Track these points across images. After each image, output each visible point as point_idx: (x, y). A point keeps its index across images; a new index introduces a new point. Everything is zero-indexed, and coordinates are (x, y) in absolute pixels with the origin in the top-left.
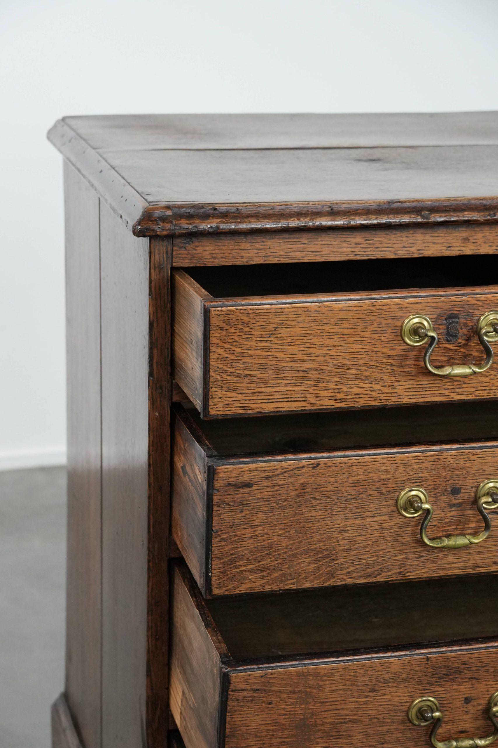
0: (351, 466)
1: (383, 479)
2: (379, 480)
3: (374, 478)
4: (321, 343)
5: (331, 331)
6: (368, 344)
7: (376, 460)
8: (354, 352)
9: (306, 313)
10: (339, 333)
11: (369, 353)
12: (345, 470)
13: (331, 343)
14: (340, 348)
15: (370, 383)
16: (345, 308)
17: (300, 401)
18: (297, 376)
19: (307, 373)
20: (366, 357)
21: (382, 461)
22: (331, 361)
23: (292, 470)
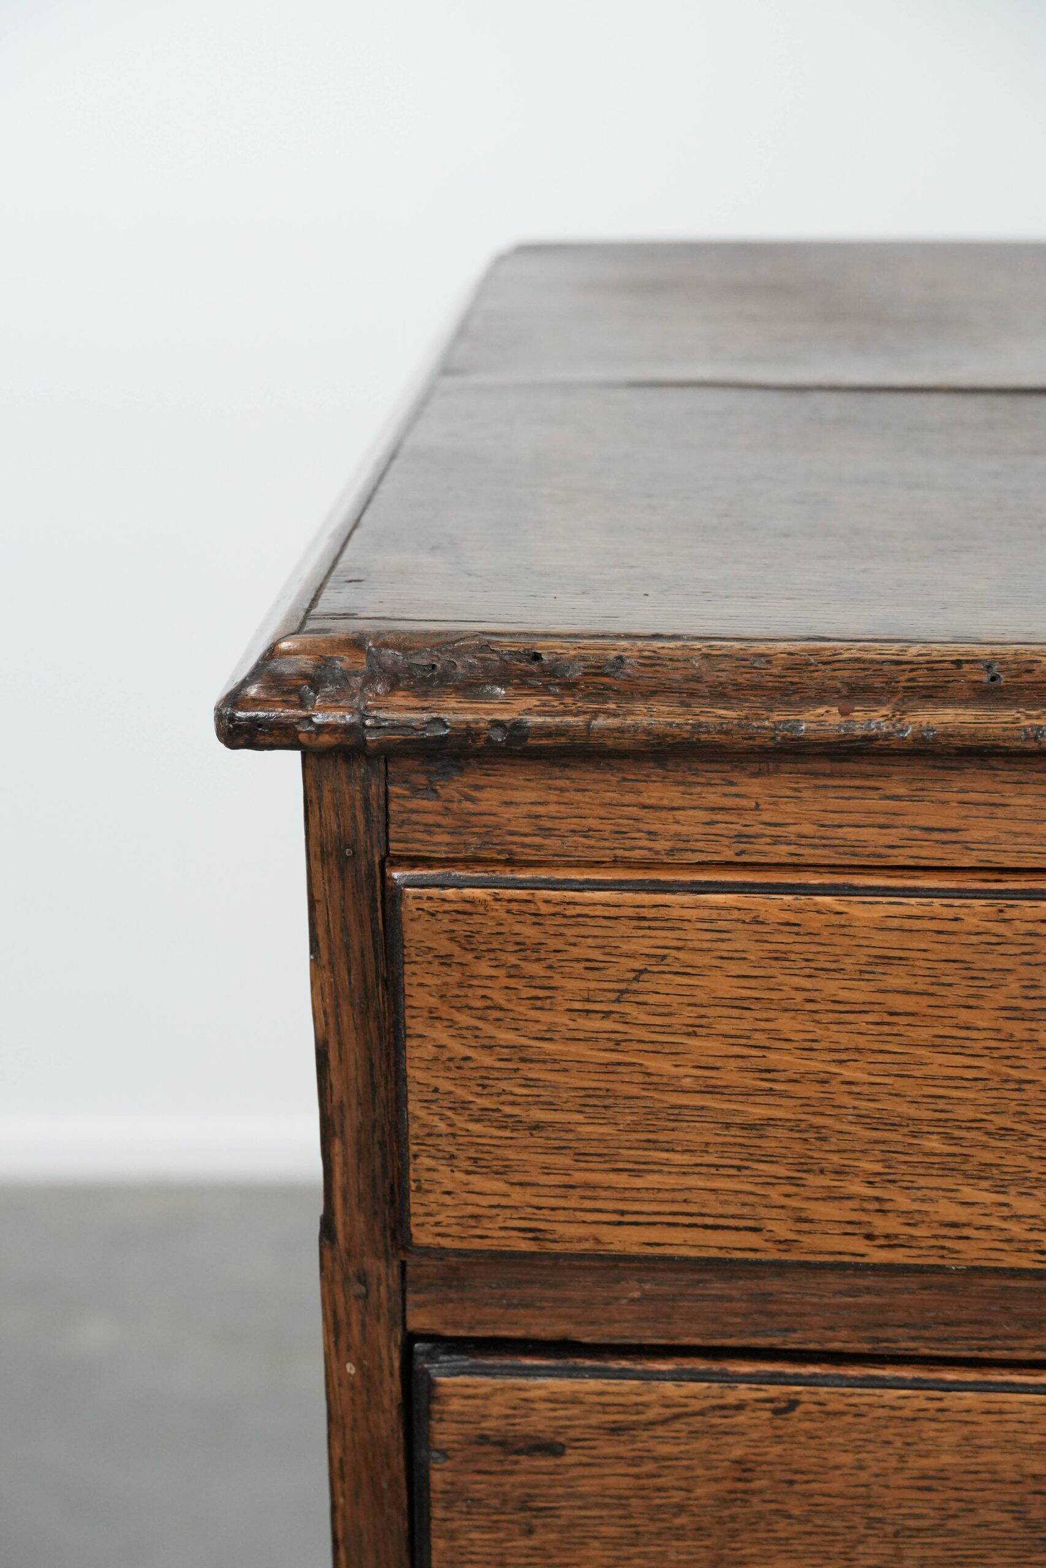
0: (914, 1419)
1: (1034, 1476)
2: (1018, 1478)
3: (998, 1468)
4: (809, 1036)
5: (844, 995)
6: (986, 1052)
7: (1007, 1407)
8: (933, 1078)
9: (746, 926)
10: (876, 1007)
11: (991, 1084)
12: (891, 1431)
13: (845, 1040)
14: (881, 1058)
15: (1000, 1188)
16: (895, 923)
17: (737, 1229)
18: (723, 1144)
19: (761, 1137)
20: (983, 1098)
21: (1029, 1414)
22: (847, 1100)
23: (702, 1413)
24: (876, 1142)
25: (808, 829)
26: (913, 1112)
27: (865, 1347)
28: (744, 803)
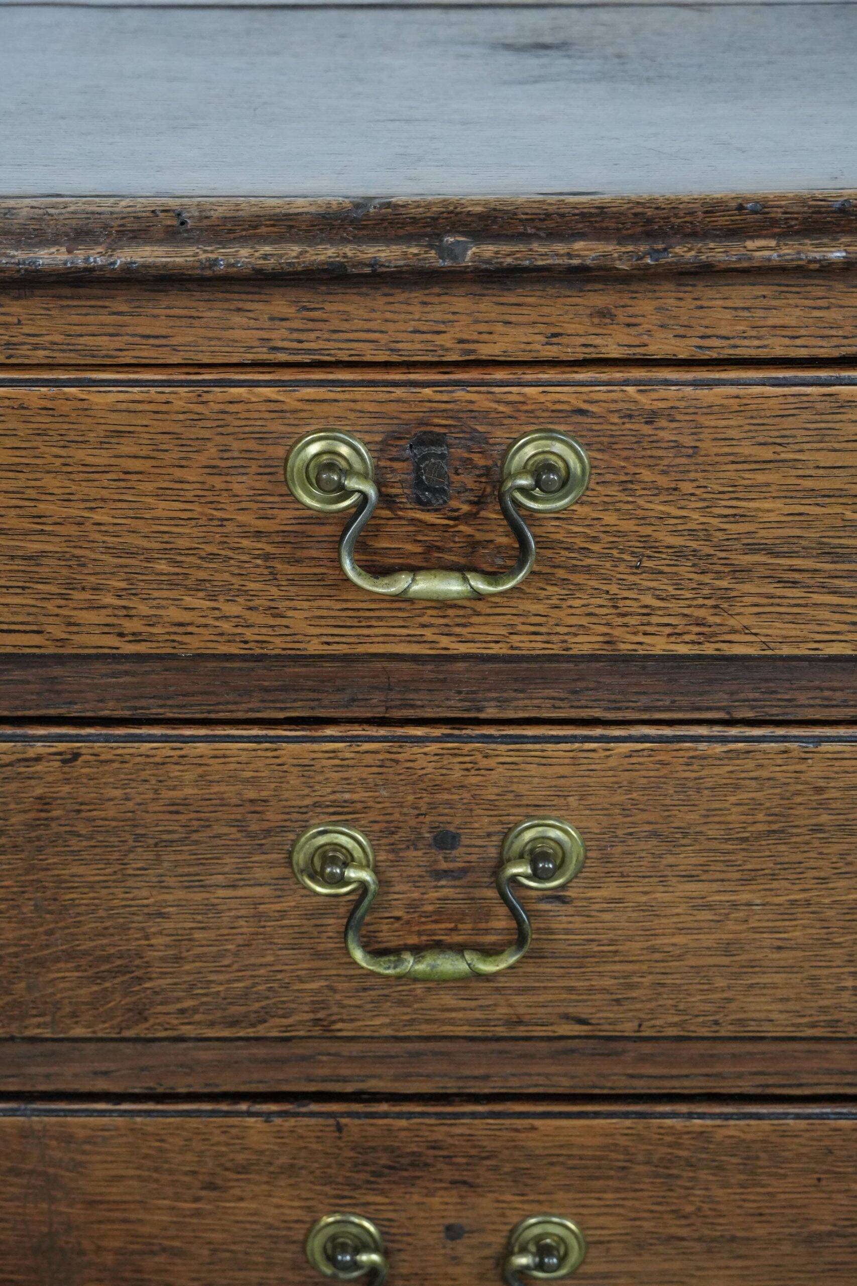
0: (163, 764)
1: (251, 801)
2: (240, 802)
3: (225, 796)
4: (67, 491)
5: (90, 460)
6: (196, 499)
7: (228, 752)
8: (159, 519)
9: (15, 412)
10: (113, 468)
11: (201, 522)
12: (148, 772)
13: (94, 493)
14: (119, 505)
15: (213, 598)
16: (124, 406)
17: (25, 632)
18: (11, 571)
19: (38, 565)
20: (195, 532)
21: (244, 757)
22: (98, 537)
23: (10, 764)
24: (121, 566)
25: (58, 338)
26: (145, 543)
27: (127, 713)
28: (9, 319)
